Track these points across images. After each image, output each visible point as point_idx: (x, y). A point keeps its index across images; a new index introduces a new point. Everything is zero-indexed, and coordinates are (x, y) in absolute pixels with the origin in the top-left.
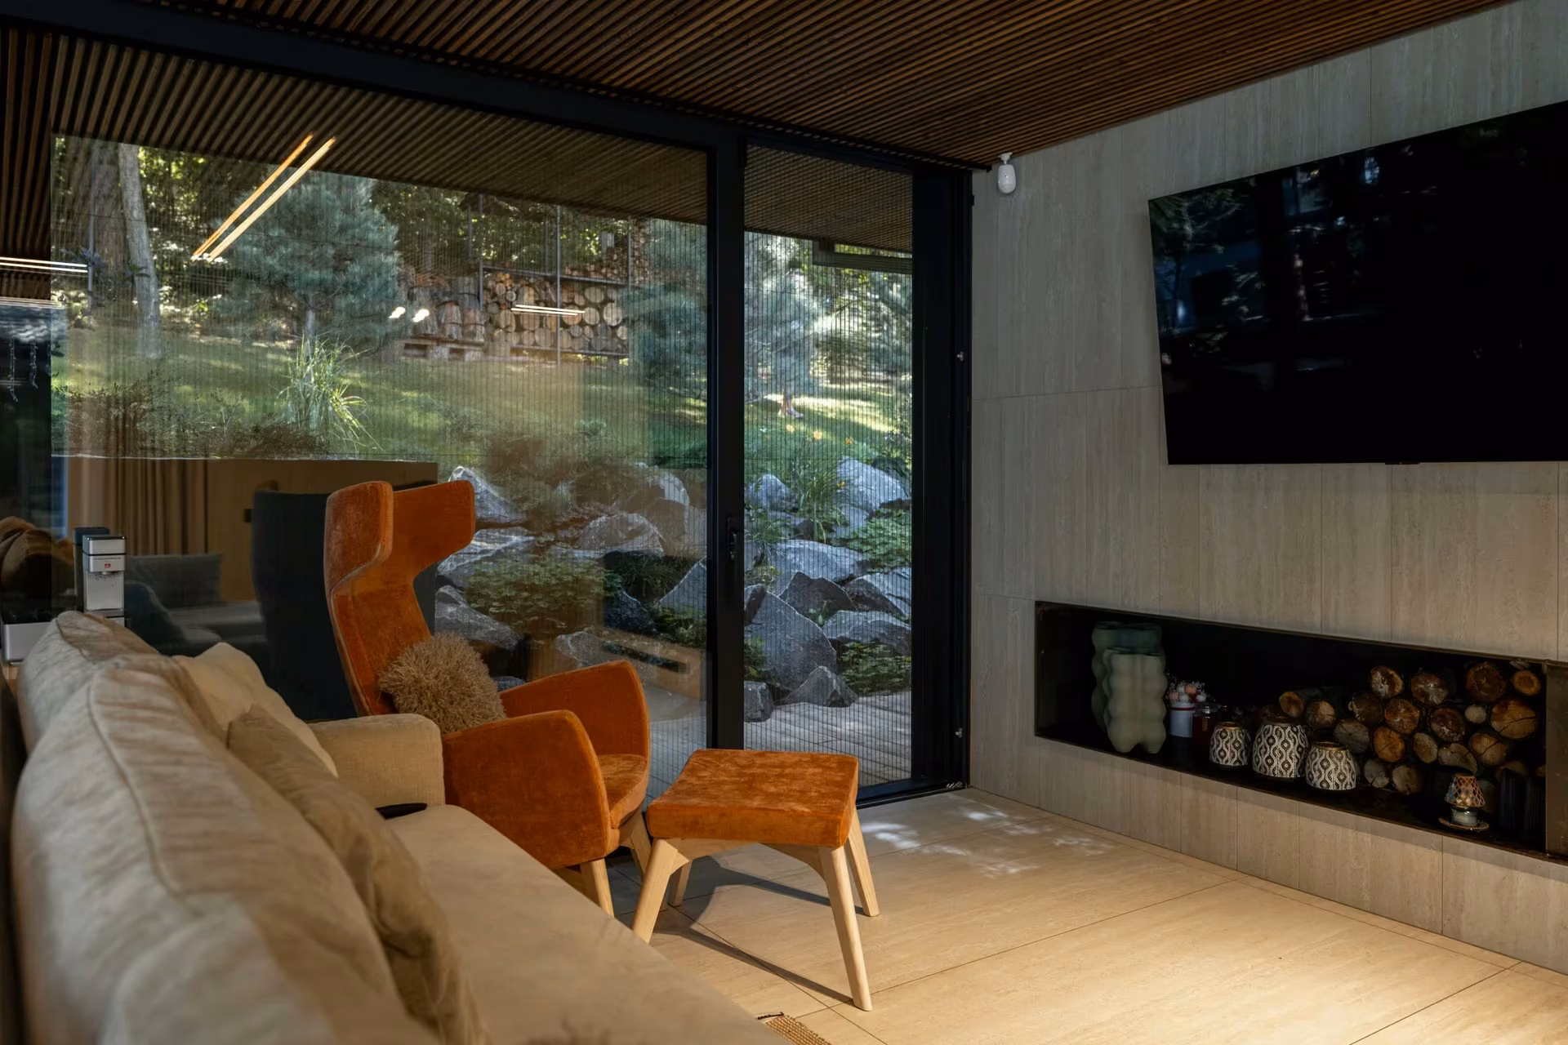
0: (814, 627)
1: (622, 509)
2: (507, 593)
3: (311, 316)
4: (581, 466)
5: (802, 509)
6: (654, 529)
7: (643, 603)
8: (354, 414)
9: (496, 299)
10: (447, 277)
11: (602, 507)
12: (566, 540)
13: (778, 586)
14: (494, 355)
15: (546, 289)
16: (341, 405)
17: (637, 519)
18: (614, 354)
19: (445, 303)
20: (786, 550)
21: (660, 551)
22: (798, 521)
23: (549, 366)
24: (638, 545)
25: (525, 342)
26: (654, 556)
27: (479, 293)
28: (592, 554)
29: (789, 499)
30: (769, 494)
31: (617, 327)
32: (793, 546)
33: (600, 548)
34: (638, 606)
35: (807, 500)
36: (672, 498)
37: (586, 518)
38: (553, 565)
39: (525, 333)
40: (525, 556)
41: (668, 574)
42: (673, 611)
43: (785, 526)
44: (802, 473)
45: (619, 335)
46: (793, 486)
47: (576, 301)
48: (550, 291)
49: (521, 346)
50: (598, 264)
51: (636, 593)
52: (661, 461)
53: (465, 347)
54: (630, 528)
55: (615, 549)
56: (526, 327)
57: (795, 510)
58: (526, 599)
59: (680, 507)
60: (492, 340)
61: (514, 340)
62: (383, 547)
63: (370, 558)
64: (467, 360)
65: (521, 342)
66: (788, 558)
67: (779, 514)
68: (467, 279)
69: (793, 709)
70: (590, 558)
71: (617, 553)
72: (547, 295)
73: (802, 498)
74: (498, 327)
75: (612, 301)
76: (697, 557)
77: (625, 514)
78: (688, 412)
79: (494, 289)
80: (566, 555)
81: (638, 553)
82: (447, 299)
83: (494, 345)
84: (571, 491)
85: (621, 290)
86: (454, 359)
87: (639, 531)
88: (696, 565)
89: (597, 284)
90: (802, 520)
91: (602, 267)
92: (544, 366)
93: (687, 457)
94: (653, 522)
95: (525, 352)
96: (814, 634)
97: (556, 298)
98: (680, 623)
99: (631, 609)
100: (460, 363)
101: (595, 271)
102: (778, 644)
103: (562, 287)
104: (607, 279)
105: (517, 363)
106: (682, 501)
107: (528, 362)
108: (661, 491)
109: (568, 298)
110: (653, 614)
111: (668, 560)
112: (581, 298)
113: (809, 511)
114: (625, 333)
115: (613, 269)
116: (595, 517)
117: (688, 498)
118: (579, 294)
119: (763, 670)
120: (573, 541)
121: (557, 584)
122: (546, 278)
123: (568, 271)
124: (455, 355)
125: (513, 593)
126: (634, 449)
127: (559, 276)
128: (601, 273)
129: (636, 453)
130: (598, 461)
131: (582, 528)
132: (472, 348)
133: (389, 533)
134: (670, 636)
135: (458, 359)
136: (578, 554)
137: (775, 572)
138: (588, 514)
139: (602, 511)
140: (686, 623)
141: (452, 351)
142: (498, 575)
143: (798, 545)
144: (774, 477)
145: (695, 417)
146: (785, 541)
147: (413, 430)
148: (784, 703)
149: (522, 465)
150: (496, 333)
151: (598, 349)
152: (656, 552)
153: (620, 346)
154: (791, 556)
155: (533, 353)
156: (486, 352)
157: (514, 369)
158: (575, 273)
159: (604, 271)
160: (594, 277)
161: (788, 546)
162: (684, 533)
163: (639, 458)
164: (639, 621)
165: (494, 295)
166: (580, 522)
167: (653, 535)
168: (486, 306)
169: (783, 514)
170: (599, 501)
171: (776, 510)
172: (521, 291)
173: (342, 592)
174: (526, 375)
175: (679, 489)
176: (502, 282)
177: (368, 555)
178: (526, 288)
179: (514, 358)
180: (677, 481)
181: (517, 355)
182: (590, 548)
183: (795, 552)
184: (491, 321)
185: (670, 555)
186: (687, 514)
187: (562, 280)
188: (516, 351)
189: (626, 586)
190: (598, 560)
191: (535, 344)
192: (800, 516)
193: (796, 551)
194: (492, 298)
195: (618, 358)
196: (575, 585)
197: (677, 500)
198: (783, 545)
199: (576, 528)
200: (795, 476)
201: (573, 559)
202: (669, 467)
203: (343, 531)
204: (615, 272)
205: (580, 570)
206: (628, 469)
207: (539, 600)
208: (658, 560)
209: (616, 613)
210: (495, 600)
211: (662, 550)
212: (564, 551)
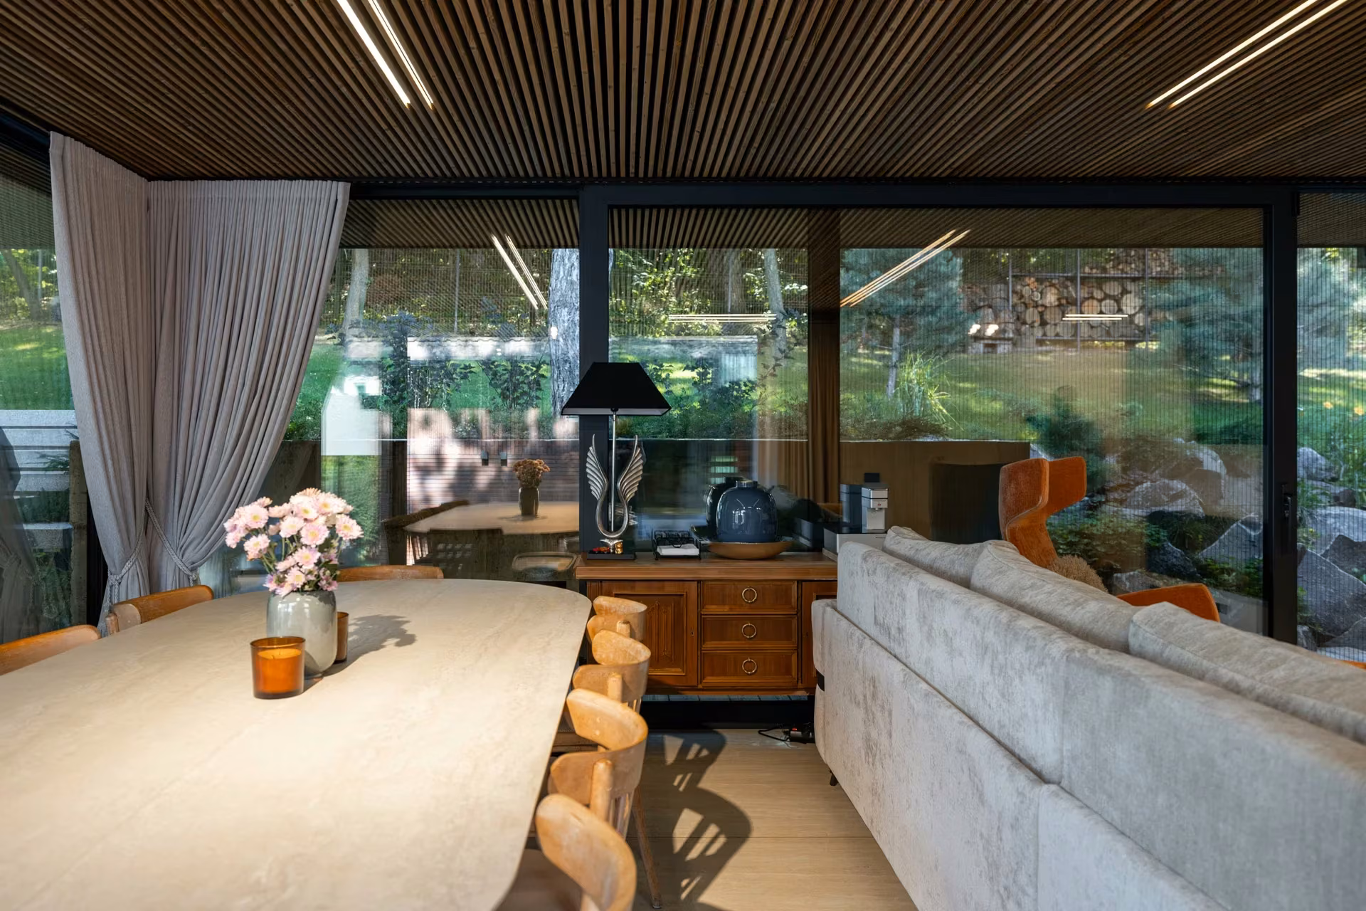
0: (1358, 583)
1: (1163, 476)
2: (1071, 538)
3: (897, 332)
4: (1127, 441)
5: (1341, 479)
6: (1194, 494)
7: (1186, 553)
8: (943, 405)
9: (1022, 300)
10: (982, 286)
11: (1145, 475)
12: (1115, 500)
13: (1318, 546)
14: (1021, 347)
15: (1067, 287)
16: (934, 398)
17: (1179, 485)
18: (1132, 339)
19: (980, 307)
20: (1326, 516)
21: (1200, 511)
22: (1337, 490)
23: (1071, 353)
24: (1179, 506)
25: (1048, 334)
26: (1195, 515)
27: (1008, 297)
28: (1139, 512)
29: (1329, 470)
30: (1306, 464)
31: (1134, 315)
32: (1333, 512)
33: (1147, 508)
34: (1182, 555)
35: (1347, 471)
36: (1210, 469)
37: (1132, 483)
38: (1107, 520)
39: (1048, 326)
40: (1082, 512)
41: (1211, 531)
42: (1215, 562)
43: (1324, 494)
44: (1342, 446)
45: (1136, 322)
46: (1332, 458)
47: (1095, 295)
48: (1070, 289)
49: (1044, 338)
50: (1116, 261)
51: (1181, 545)
52: (1200, 437)
53: (998, 342)
54: (1171, 493)
55: (1157, 509)
56: (1049, 321)
57: (1334, 480)
58: (1087, 545)
59: (1218, 476)
60: (1020, 335)
61: (1038, 333)
62: (1043, 499)
63: (1035, 504)
64: (998, 352)
65: (1045, 335)
66: (1328, 522)
67: (1319, 483)
68: (999, 286)
69: (1337, 651)
70: (1138, 516)
71: (1160, 512)
72: (1068, 292)
73: (1343, 469)
74: (1024, 323)
75: (1130, 292)
76: (1235, 517)
77: (1166, 481)
78: (1214, 391)
79: (1021, 291)
80: (1117, 512)
81: (1181, 512)
82: (982, 304)
83: (1021, 340)
84: (1118, 462)
85: (1137, 282)
86: (988, 352)
87: (1179, 495)
88: (1235, 525)
89: (1115, 279)
90: (1342, 489)
91: (1119, 264)
92: (1065, 353)
93: (1221, 433)
94: (1192, 488)
95: (1048, 343)
96: (1358, 590)
97: (1076, 293)
98: (1223, 571)
99: (1176, 557)
100: (994, 356)
101: (1113, 267)
102: (1319, 595)
103: (1082, 284)
104: (1126, 273)
105: (1041, 353)
106: (1218, 471)
107: (1051, 352)
108: (1201, 463)
109: (1088, 293)
110: (1196, 563)
111: (1208, 519)
112: (1099, 292)
113: (1351, 481)
114: (1141, 320)
115: (1131, 264)
116: (1138, 484)
117: (1223, 468)
118: (1097, 288)
119: (1305, 615)
120: (1121, 502)
121: (1112, 535)
122: (1067, 278)
123: (1087, 270)
124: (990, 350)
125: (1077, 540)
126: (1176, 428)
127: (1079, 275)
128: (1118, 269)
129: (1176, 431)
130: (1139, 437)
131: (1128, 492)
132: (1002, 342)
133: (1046, 490)
134: (1212, 581)
135: (992, 352)
136: (1127, 511)
137: (1313, 534)
138: (1133, 481)
139: (1146, 478)
140: (1229, 571)
141: (987, 346)
142: (1063, 526)
143: (1338, 512)
144: (1310, 450)
145: (1220, 396)
146: (1325, 507)
147: (976, 414)
148: (1328, 646)
149: (1073, 442)
150: (1023, 328)
151: (1116, 336)
152: (1196, 512)
153: (1137, 332)
154: (1330, 521)
155: (1054, 342)
156: (1015, 344)
157: (1040, 357)
158: (1094, 271)
159: (1120, 267)
160: (1112, 273)
161: (1328, 512)
162: (1221, 497)
163: (1179, 435)
164: (1184, 568)
165: (1022, 296)
166: (1127, 487)
167: (1194, 498)
168: (1014, 306)
169: (1324, 484)
170: (1141, 470)
171: (1313, 480)
172: (1044, 291)
173: (1013, 525)
174: (1053, 364)
175: (1216, 461)
176: (1028, 285)
177: (1034, 502)
178: (1048, 288)
179: (1040, 348)
180: (1214, 454)
181: (1041, 345)
182: (1138, 507)
183: (1335, 518)
184: (1018, 318)
185: (1209, 514)
186: (1223, 481)
187: (1083, 279)
188: (1040, 342)
189: (1171, 539)
190: (1146, 517)
191: (1057, 335)
192: (1340, 485)
193: (1336, 516)
194: (1020, 299)
195: (1135, 342)
196: (1127, 536)
197: (1214, 469)
198: (1323, 511)
199: (1123, 491)
200: (1334, 448)
201: (1123, 515)
202: (1208, 443)
203: (1016, 488)
204: (1133, 266)
205: (1132, 524)
206: (1169, 444)
207: (1098, 545)
208: (1198, 519)
209: (1163, 560)
210: (1062, 544)
211: (1201, 510)
212: (1115, 509)
